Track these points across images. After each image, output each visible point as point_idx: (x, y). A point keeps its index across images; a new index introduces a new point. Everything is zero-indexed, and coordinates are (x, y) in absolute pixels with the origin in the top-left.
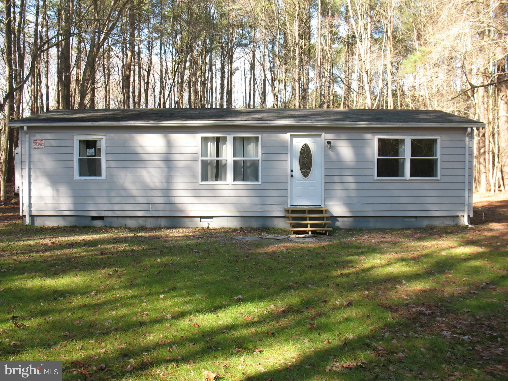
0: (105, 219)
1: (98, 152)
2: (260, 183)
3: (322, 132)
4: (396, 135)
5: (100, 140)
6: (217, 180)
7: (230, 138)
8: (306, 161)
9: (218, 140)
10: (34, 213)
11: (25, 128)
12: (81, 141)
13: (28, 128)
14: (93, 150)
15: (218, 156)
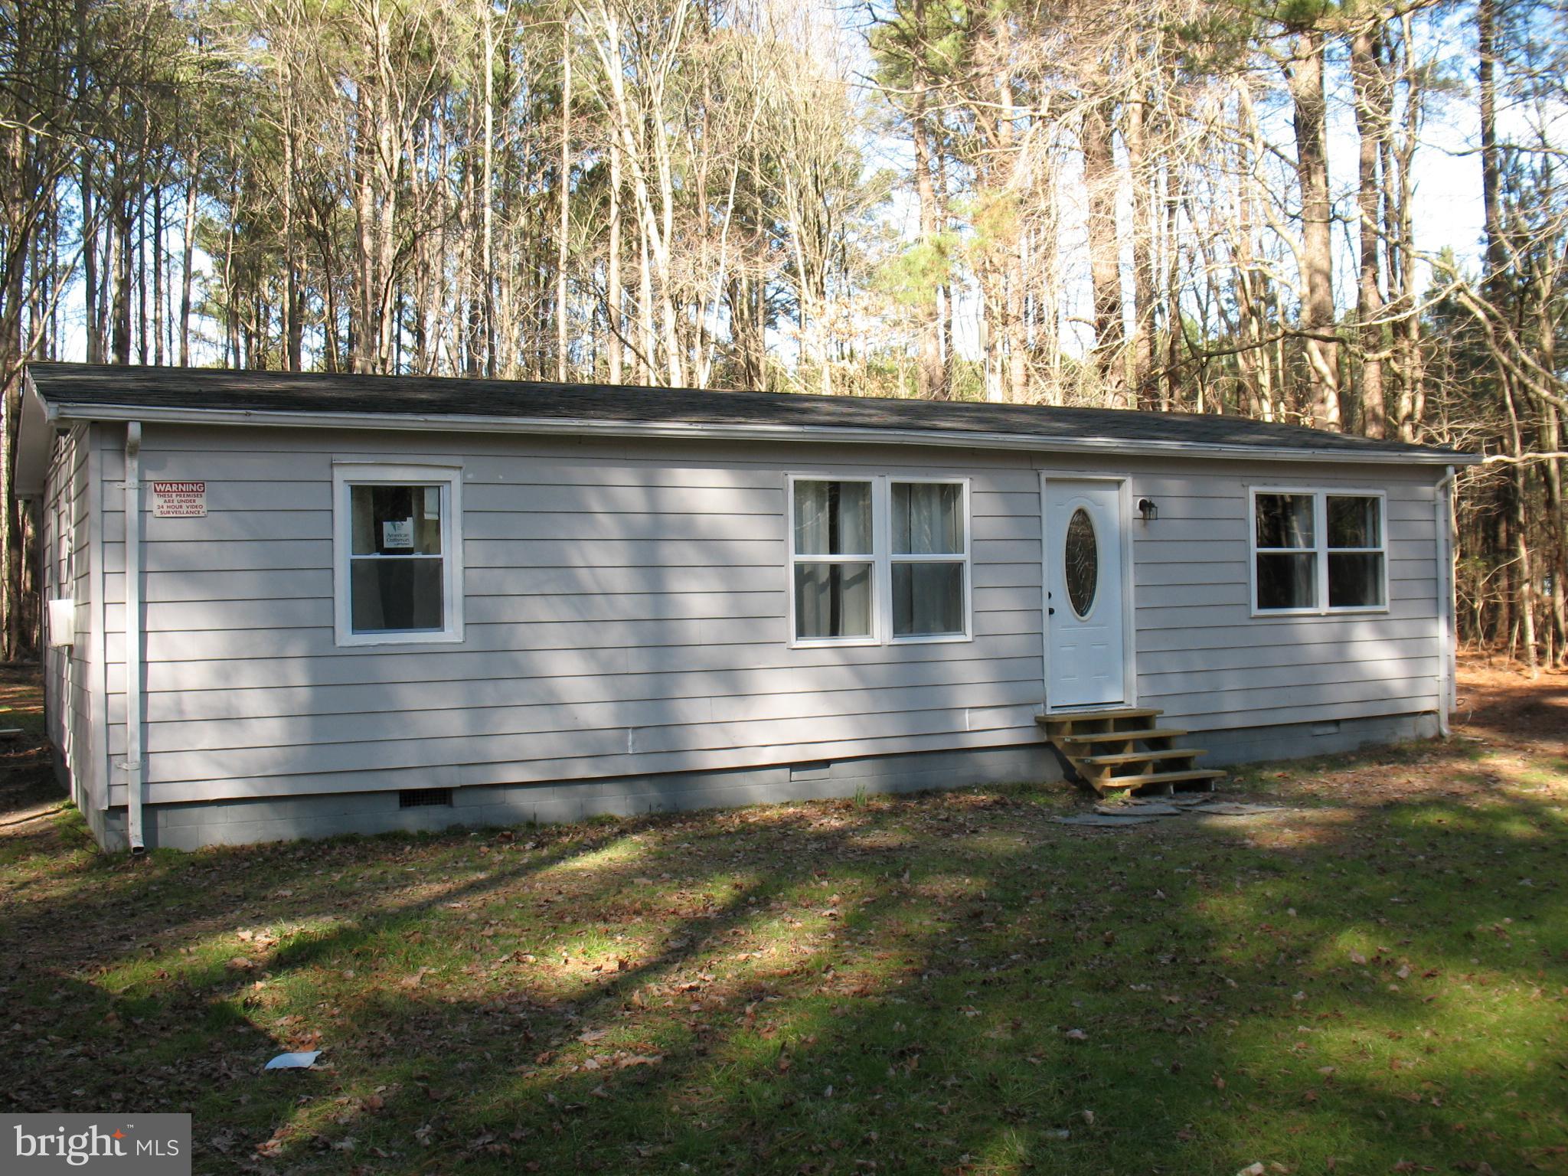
0: (456, 798)
1: (430, 532)
2: (969, 639)
3: (1124, 473)
4: (1295, 485)
5: (437, 487)
6: (834, 631)
7: (881, 488)
8: (1081, 564)
9: (834, 494)
10: (158, 795)
11: (135, 430)
12: (359, 492)
13: (148, 428)
14: (408, 526)
15: (834, 548)
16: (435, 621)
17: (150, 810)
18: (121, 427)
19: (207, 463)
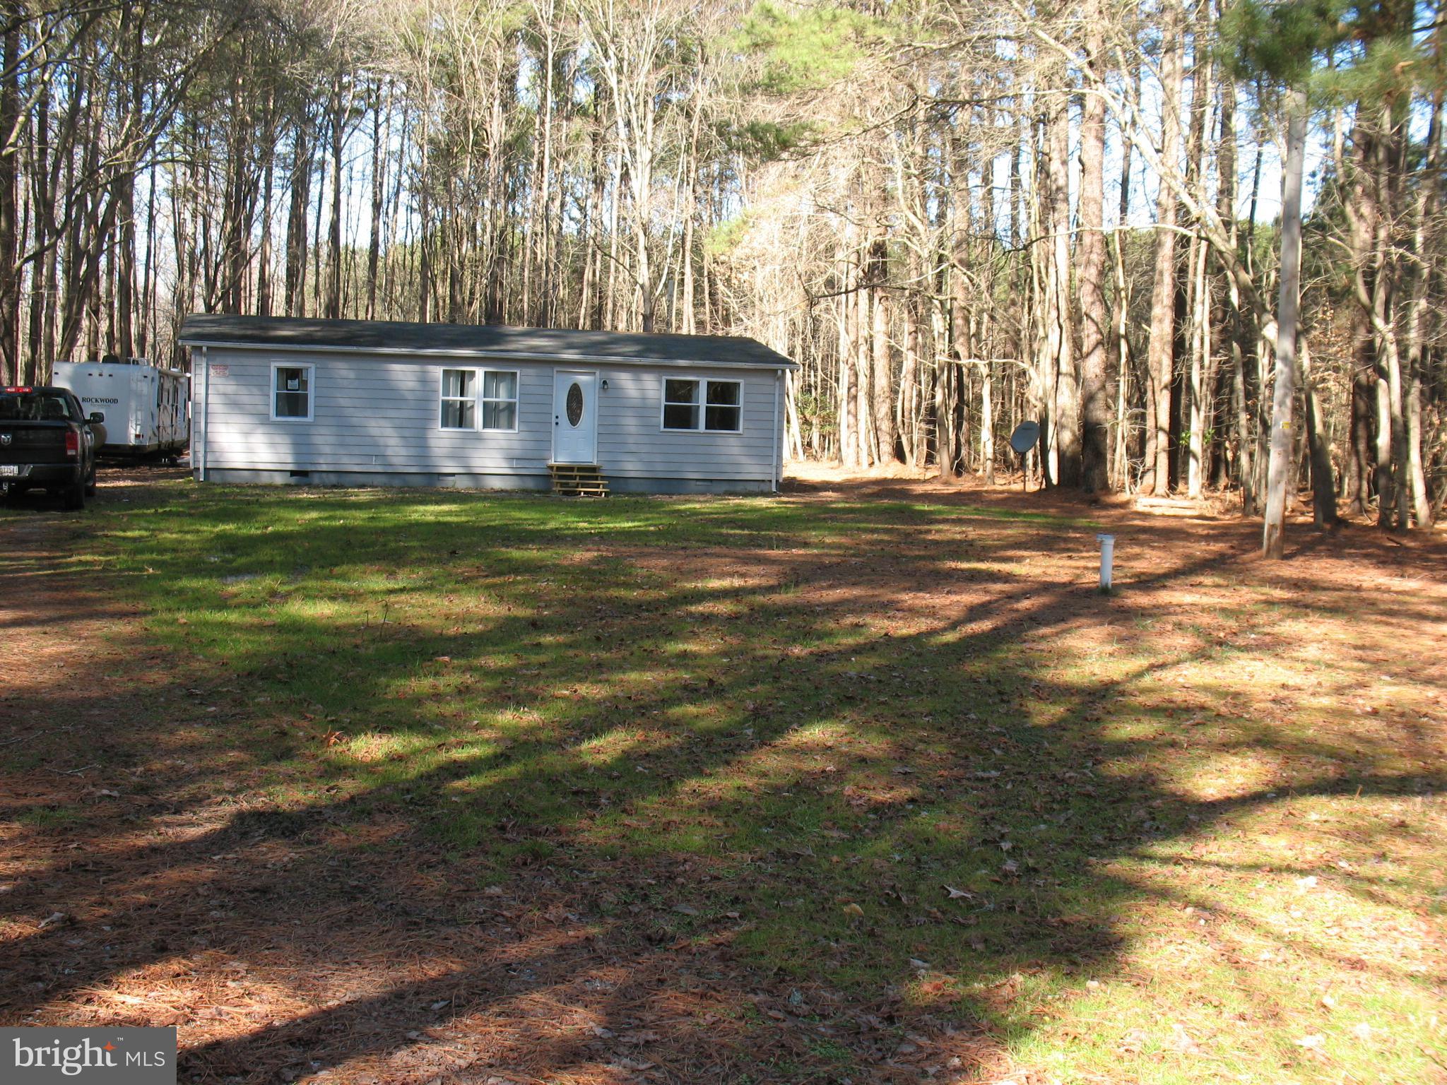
0: (310, 474)
1: (304, 384)
2: (516, 431)
3: (597, 369)
4: (689, 376)
5: (306, 369)
6: (460, 426)
7: (479, 373)
8: (575, 404)
9: (462, 375)
10: (209, 466)
11: (204, 349)
12: (280, 370)
13: (208, 348)
14: (296, 382)
15: (462, 395)
16: (305, 415)
17: (206, 469)
18: (201, 348)
19: (229, 361)
